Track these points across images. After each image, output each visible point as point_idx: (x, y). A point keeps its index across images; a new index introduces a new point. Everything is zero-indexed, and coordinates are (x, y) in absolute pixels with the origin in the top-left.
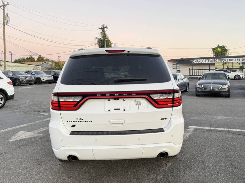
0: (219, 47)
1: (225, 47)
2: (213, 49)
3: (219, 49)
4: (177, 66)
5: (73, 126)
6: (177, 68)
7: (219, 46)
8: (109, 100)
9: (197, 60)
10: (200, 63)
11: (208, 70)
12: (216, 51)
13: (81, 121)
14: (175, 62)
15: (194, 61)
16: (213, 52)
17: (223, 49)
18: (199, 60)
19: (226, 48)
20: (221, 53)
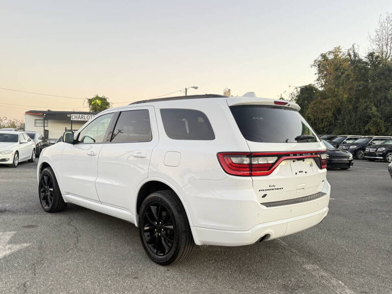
0: (97, 98)
1: (107, 99)
2: (90, 101)
3: (98, 102)
4: (44, 123)
5: (264, 196)
6: (44, 126)
7: (97, 96)
8: (294, 161)
9: (78, 115)
10: (82, 120)
11: (95, 132)
12: (94, 104)
13: (273, 188)
14: (40, 116)
15: (74, 117)
16: (90, 105)
17: (104, 102)
18: (81, 115)
19: (108, 101)
20: (101, 107)
